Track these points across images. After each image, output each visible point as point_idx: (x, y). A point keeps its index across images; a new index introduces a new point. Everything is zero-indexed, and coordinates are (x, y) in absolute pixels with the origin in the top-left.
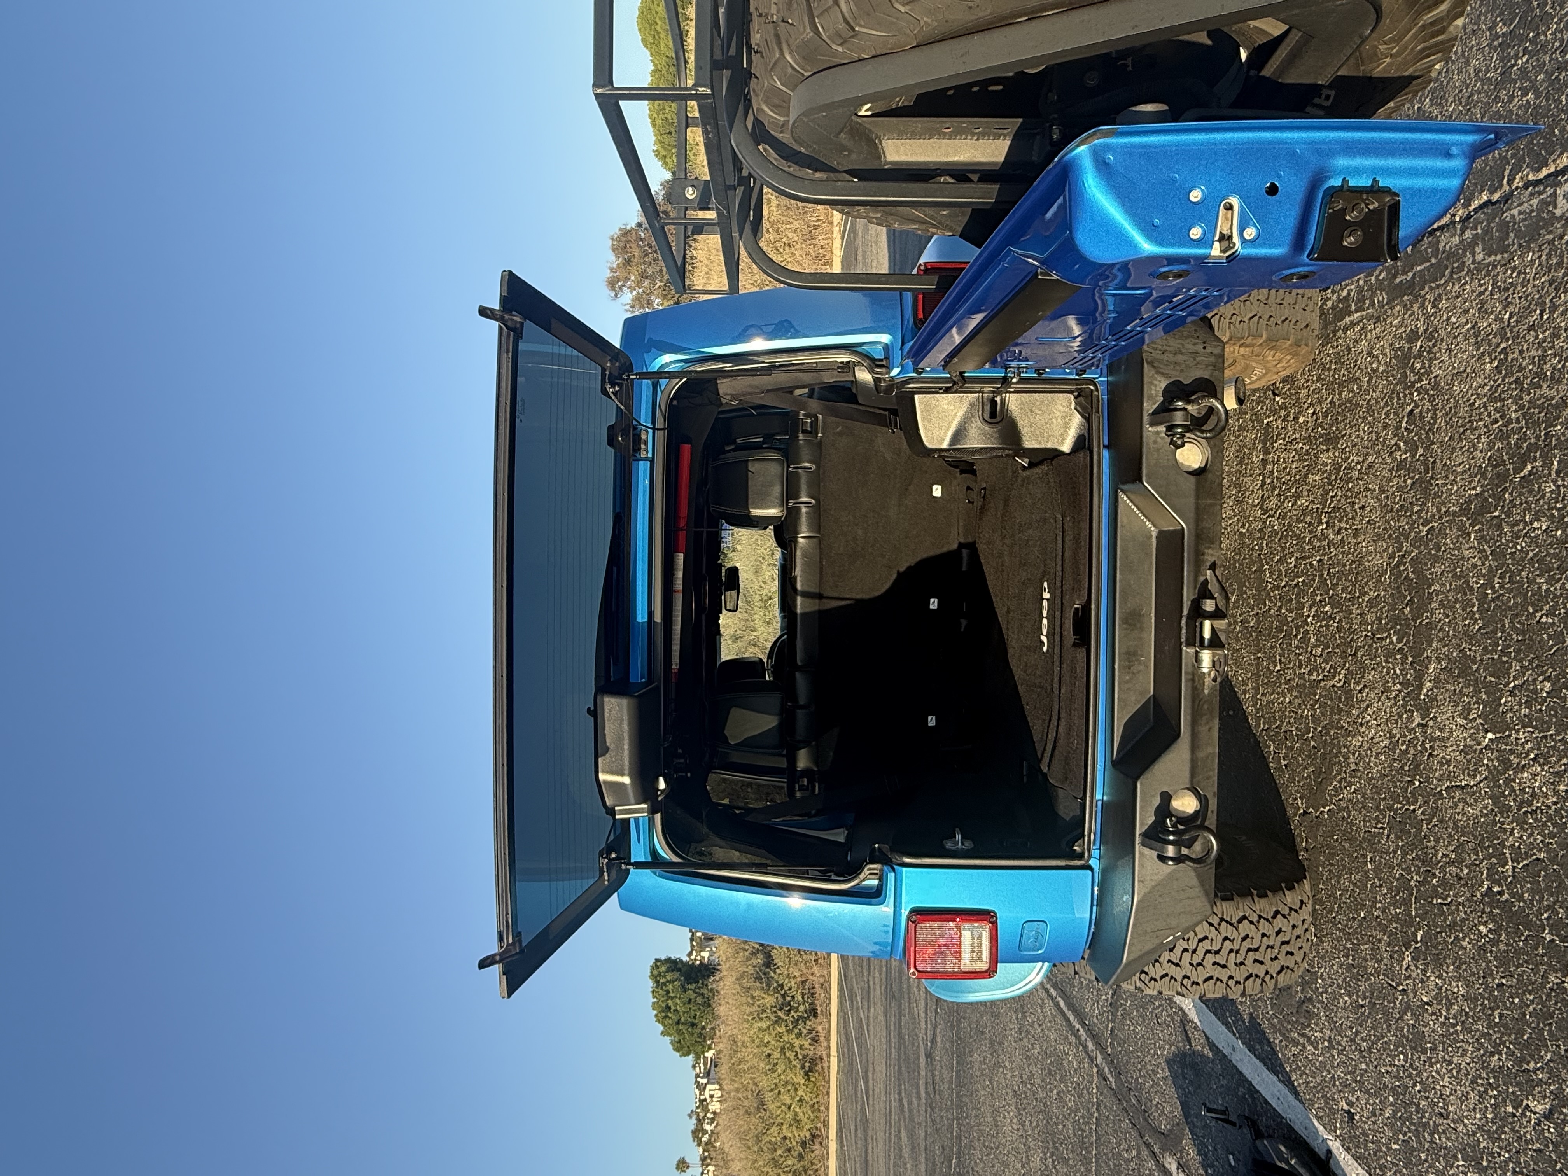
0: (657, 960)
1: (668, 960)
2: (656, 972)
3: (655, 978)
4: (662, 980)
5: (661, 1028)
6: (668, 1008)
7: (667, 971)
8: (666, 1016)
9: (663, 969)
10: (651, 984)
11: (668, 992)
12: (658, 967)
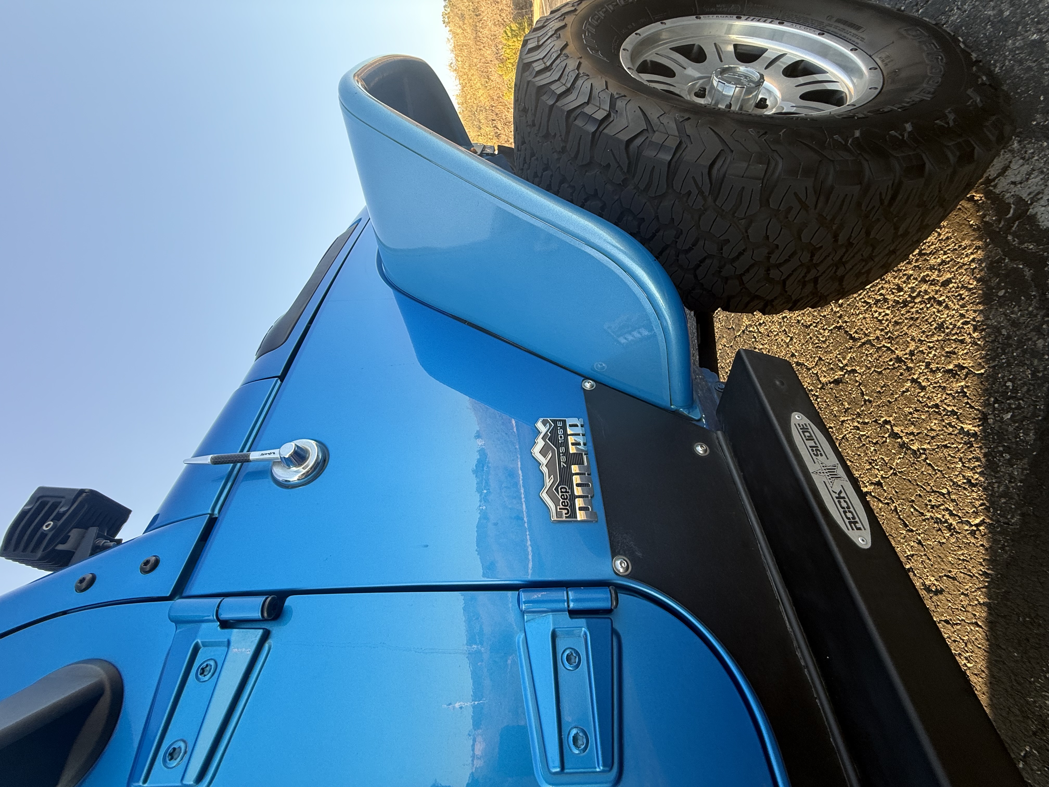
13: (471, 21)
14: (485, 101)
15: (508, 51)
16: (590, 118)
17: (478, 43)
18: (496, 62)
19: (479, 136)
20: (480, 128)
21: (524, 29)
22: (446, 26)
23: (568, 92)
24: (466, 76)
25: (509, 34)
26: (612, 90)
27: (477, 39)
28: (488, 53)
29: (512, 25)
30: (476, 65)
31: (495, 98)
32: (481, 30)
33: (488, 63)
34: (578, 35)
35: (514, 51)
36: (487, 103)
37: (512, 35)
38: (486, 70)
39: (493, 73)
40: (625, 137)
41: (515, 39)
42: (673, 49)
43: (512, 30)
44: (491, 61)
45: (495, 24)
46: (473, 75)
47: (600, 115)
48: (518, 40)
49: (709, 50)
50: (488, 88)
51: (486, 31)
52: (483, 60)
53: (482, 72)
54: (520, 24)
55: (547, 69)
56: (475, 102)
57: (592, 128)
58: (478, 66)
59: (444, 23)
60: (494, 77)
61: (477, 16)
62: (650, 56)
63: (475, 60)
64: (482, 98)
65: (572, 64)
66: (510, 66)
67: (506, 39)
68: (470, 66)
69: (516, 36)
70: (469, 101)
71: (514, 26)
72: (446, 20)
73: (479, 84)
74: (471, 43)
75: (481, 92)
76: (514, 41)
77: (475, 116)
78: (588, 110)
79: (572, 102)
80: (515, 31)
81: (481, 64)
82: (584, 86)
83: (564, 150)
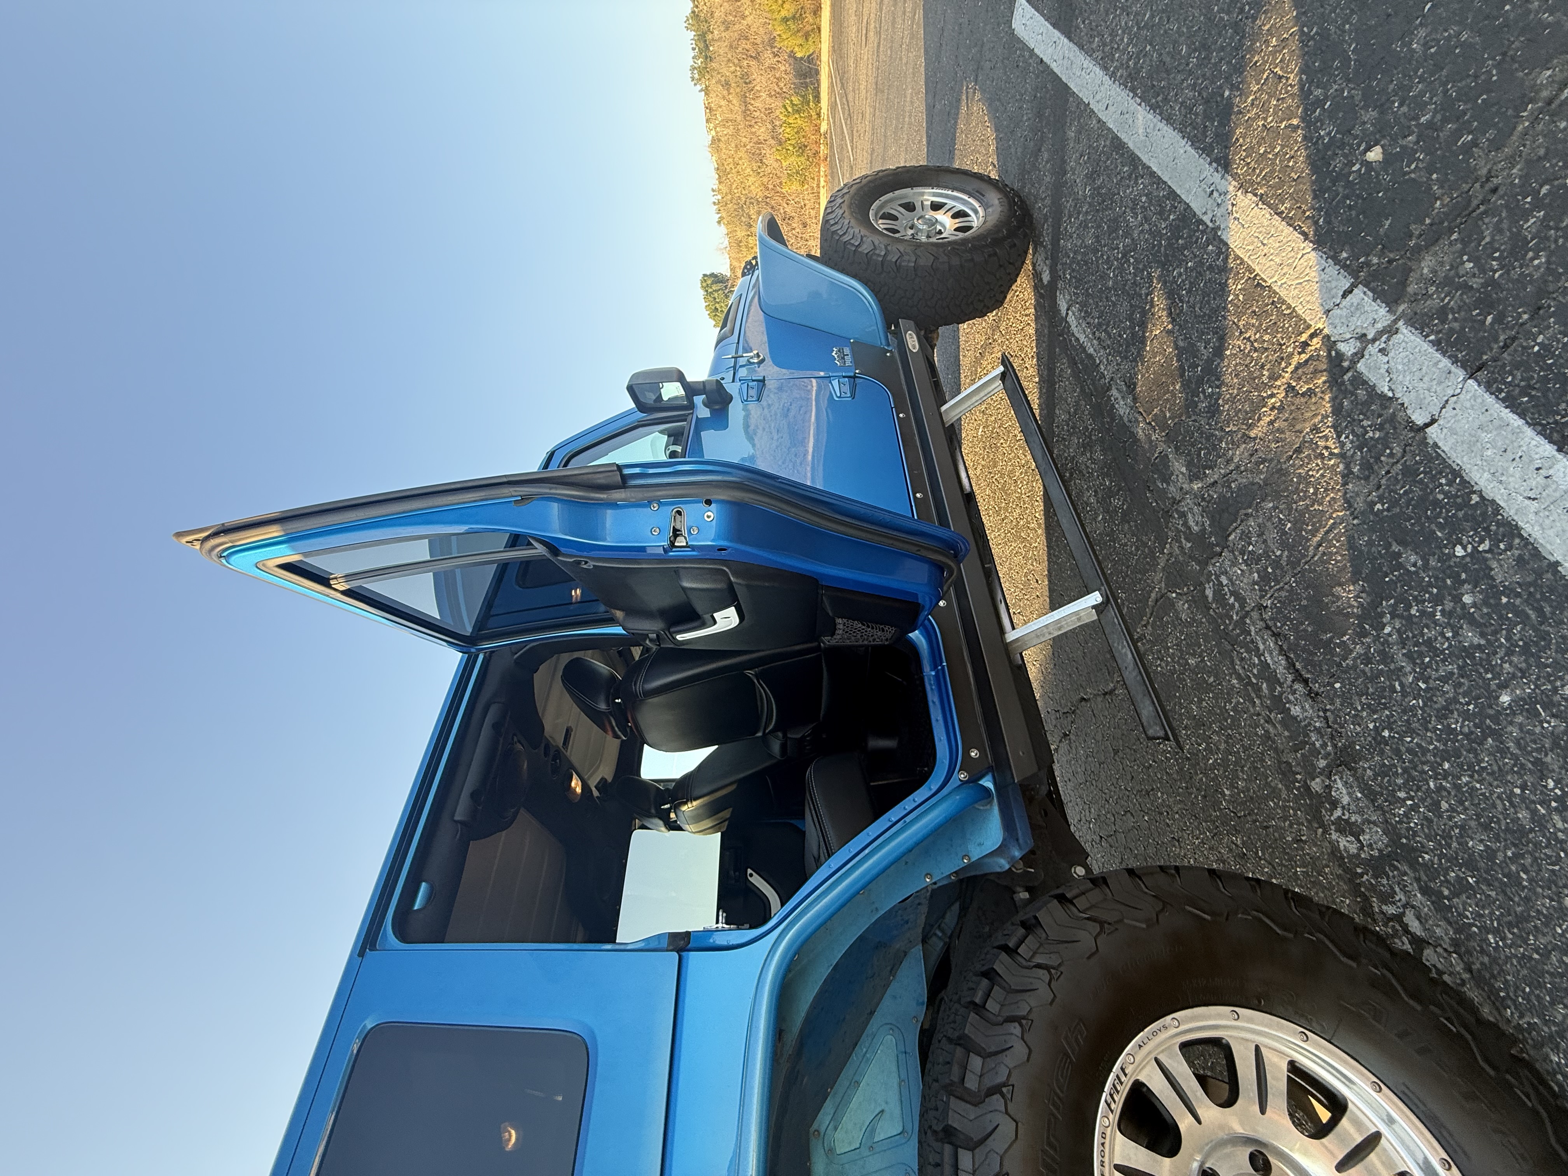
0: (705, 275)
1: (713, 275)
2: (704, 284)
3: (705, 288)
4: (710, 290)
5: (714, 323)
6: (716, 309)
7: (712, 284)
8: (716, 315)
9: (709, 282)
10: (702, 293)
11: (715, 299)
12: (705, 281)
13: (738, 90)
14: (756, 191)
15: (788, 130)
16: (853, 245)
17: (748, 118)
18: (772, 142)
19: (748, 235)
20: (751, 226)
21: (809, 102)
22: (695, 85)
23: (845, 234)
24: (731, 160)
25: (790, 110)
26: (862, 233)
27: (746, 113)
28: (762, 131)
29: (793, 98)
30: (745, 146)
31: (771, 187)
32: (752, 102)
33: (761, 143)
34: (850, 207)
35: (796, 130)
36: (760, 194)
37: (793, 110)
38: (758, 151)
39: (768, 156)
40: (866, 252)
41: (797, 116)
42: (900, 205)
43: (793, 105)
44: (765, 140)
45: (770, 96)
46: (741, 158)
47: (857, 244)
48: (801, 117)
49: (918, 206)
50: (762, 174)
51: (758, 104)
52: (756, 139)
53: (753, 154)
54: (802, 96)
55: (836, 223)
56: (744, 192)
57: (854, 249)
58: (748, 147)
59: (693, 80)
60: (770, 160)
61: (746, 83)
62: (887, 210)
63: (744, 139)
64: (753, 187)
65: (846, 222)
66: (791, 148)
67: (785, 115)
68: (736, 146)
69: (798, 112)
70: (736, 191)
71: (796, 100)
72: (696, 76)
73: (749, 170)
74: (739, 118)
75: (751, 179)
76: (796, 118)
77: (743, 210)
78: (852, 241)
79: (846, 238)
80: (796, 105)
81: (751, 144)
82: (851, 231)
83: (843, 257)
